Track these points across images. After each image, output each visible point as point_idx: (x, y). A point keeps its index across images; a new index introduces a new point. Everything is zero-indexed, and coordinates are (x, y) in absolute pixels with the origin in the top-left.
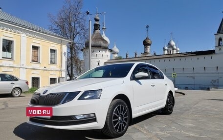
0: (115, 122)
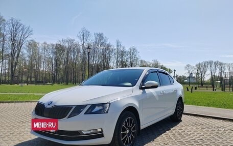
0: (123, 135)
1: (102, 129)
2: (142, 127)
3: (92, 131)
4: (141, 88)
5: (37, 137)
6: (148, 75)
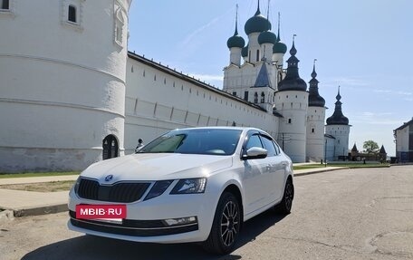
0: (224, 228)
1: (196, 217)
2: (245, 218)
3: (180, 221)
4: (242, 158)
5: (84, 234)
6: (248, 141)
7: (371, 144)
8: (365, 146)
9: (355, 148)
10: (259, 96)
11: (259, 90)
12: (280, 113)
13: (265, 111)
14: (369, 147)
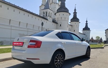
7: (98, 37)
8: (96, 38)
9: (92, 38)
10: (45, 13)
11: (45, 11)
12: (57, 22)
13: (47, 20)
14: (97, 38)
